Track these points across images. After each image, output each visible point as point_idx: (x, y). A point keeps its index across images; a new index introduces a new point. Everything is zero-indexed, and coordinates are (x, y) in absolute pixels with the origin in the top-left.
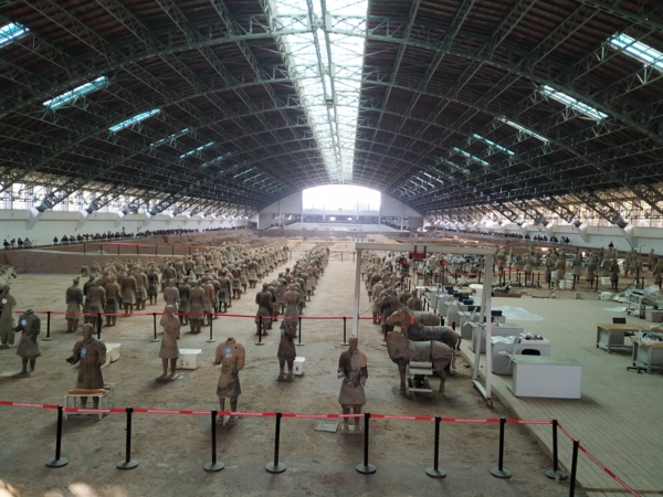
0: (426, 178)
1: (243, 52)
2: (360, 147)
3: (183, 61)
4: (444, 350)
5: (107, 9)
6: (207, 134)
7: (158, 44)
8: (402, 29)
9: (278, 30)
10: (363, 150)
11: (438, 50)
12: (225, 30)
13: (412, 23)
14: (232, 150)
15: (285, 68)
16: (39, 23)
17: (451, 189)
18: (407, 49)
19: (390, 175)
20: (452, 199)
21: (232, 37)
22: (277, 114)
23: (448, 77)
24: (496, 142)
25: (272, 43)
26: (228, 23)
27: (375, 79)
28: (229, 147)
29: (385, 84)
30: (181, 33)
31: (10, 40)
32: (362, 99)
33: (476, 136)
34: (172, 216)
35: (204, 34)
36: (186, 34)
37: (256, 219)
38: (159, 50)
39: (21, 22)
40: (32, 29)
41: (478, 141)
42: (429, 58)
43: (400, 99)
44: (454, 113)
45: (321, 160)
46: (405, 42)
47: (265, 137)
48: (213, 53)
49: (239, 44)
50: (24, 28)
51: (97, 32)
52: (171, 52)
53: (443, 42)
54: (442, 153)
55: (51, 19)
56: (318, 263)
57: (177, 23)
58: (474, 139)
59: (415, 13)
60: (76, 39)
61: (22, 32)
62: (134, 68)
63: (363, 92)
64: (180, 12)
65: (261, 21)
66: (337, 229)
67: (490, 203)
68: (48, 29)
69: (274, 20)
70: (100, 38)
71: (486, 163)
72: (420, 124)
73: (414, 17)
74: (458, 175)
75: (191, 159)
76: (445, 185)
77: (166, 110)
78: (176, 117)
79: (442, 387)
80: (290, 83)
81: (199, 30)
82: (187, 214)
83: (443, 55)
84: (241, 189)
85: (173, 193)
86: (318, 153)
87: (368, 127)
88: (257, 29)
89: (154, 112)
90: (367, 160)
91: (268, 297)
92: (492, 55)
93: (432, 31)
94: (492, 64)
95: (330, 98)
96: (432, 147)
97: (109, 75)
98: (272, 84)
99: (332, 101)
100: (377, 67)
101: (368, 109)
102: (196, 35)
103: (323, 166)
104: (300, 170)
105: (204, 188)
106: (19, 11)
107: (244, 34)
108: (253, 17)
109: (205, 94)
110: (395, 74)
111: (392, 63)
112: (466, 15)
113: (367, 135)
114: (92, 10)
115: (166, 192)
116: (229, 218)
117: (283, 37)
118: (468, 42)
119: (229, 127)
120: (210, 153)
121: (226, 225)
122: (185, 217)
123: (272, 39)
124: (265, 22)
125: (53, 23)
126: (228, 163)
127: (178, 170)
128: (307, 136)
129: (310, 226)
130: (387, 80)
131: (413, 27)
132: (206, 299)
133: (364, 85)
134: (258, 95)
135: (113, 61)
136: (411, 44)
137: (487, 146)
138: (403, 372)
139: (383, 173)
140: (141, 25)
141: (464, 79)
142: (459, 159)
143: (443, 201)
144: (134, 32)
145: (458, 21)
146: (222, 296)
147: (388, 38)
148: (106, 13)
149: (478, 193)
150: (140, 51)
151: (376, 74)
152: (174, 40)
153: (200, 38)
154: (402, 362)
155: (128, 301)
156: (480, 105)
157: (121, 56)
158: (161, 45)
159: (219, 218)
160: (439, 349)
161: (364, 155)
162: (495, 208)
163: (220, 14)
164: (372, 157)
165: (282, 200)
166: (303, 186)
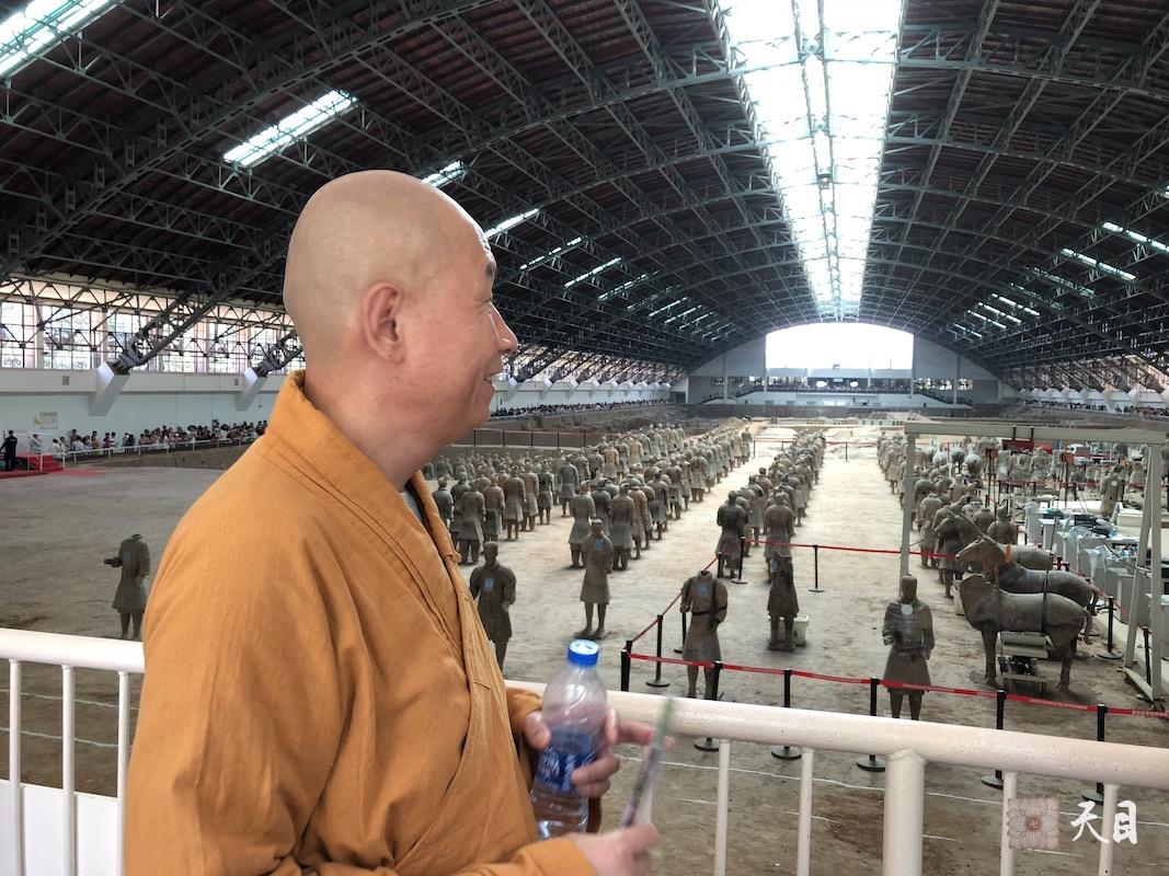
0: (1005, 308)
1: (679, 105)
2: (878, 255)
3: (580, 129)
4: (1068, 611)
5: (472, 58)
6: (610, 246)
7: (543, 106)
8: (966, 44)
9: (739, 65)
10: (883, 260)
11: (1035, 76)
12: (652, 72)
13: (986, 32)
14: (649, 271)
15: (747, 127)
16: (373, 87)
17: (1057, 326)
18: (972, 78)
19: (933, 303)
20: (1057, 345)
21: (662, 84)
22: (730, 205)
23: (1053, 120)
24: (1151, 236)
25: (728, 87)
26: (655, 62)
27: (910, 134)
28: (644, 265)
29: (929, 142)
30: (582, 84)
31: (330, 118)
32: (884, 169)
33: (1109, 226)
34: (549, 383)
35: (616, 82)
36: (587, 84)
37: (684, 387)
38: (545, 115)
39: (346, 89)
40: (361, 99)
41: (1115, 235)
42: (1015, 90)
43: (956, 166)
44: (1063, 186)
45: (806, 291)
46: (971, 67)
47: (707, 245)
48: (628, 111)
49: (672, 94)
50: (350, 97)
51: (453, 94)
52: (564, 117)
53: (1046, 60)
54: (1036, 259)
55: (388, 80)
56: (810, 461)
57: (575, 70)
58: (1106, 232)
59: (993, 12)
60: (423, 108)
61: (348, 102)
62: (505, 146)
63: (887, 159)
64: (580, 51)
65: (709, 53)
66: (830, 403)
67: (1137, 352)
68: (383, 96)
69: (733, 49)
70: (458, 104)
71: (1129, 277)
72: (994, 209)
73: (990, 19)
74: (1071, 299)
75: (583, 288)
76: (1043, 320)
77: (548, 210)
78: (564, 219)
79: (1065, 676)
80: (756, 151)
81: (609, 76)
82: (571, 379)
83: (1043, 85)
84: (661, 335)
85: (551, 347)
86: (798, 269)
87: (894, 218)
88: (706, 67)
89: (528, 214)
90: (890, 277)
91: (738, 513)
92: (1144, 77)
93: (1023, 42)
94: (1145, 93)
95: (826, 172)
96: (1017, 249)
97: (466, 161)
98: (724, 156)
99: (828, 176)
100: (914, 114)
101: (894, 187)
102: (604, 86)
103: (809, 299)
104: (764, 299)
105: (599, 336)
106: (347, 72)
107: (681, 76)
108: (698, 47)
109: (612, 180)
110: (949, 123)
111: (942, 105)
112: (1091, 10)
113: (891, 234)
114: (448, 61)
115: (541, 343)
116: (638, 387)
117: (747, 78)
118: (1096, 56)
119: (646, 231)
120: (613, 277)
121: (634, 397)
122: (569, 384)
123: (728, 81)
124: (719, 54)
125: (392, 86)
126: (641, 292)
127: (562, 306)
128: (781, 238)
129: (781, 398)
130: (931, 135)
131: (987, 39)
132: (635, 515)
133: (889, 146)
134: (700, 176)
135: (474, 137)
136: (984, 69)
137: (1132, 244)
138: (990, 647)
139: (919, 300)
140: (519, 76)
141: (1085, 124)
142: (1074, 271)
143: (1038, 349)
144: (509, 91)
145: (1075, 21)
146: (655, 511)
147: (939, 61)
148: (470, 64)
149: (1113, 334)
150: (516, 118)
151: (913, 125)
152: (568, 96)
153: (609, 89)
154: (987, 626)
155: (513, 517)
156: (1118, 168)
157: (487, 129)
158: (549, 106)
159: (621, 387)
160: (1057, 608)
161: (884, 268)
162: (1149, 361)
163: (645, 48)
164: (899, 271)
165: (729, 353)
166: (768, 328)
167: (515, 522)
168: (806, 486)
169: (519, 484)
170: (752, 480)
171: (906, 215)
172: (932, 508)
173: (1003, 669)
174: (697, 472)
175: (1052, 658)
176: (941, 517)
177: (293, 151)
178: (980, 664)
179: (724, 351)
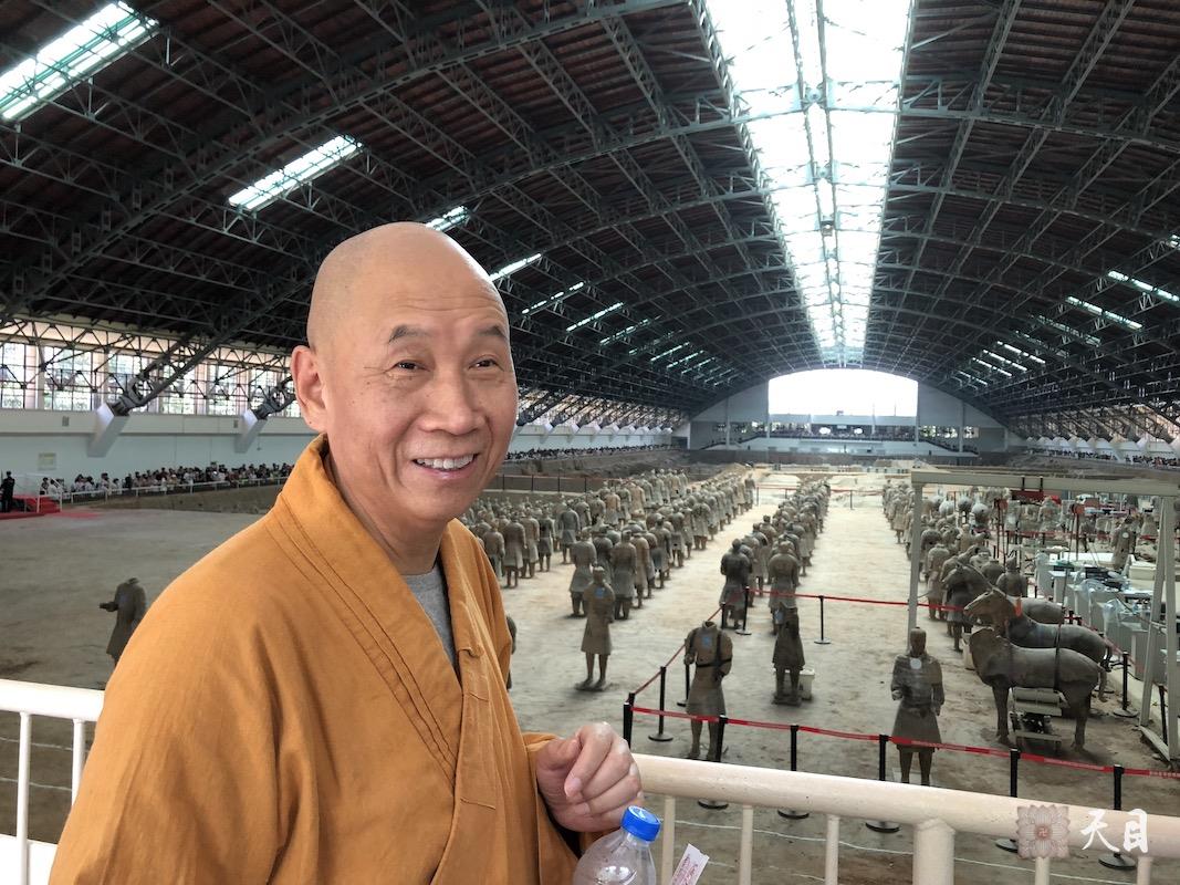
0: (1011, 356)
1: (682, 153)
2: (881, 302)
3: (584, 175)
4: (1080, 667)
5: (476, 104)
6: (612, 292)
7: (546, 152)
8: (968, 94)
9: (742, 113)
10: (887, 307)
11: (1037, 126)
12: (656, 120)
13: (988, 83)
14: (651, 317)
15: (750, 174)
16: (379, 132)
17: (1063, 374)
18: (974, 127)
19: (937, 350)
20: (1064, 394)
21: (665, 132)
22: (733, 251)
23: (1056, 169)
24: (1157, 285)
25: (731, 135)
26: (658, 110)
27: (912, 181)
28: (645, 310)
29: (932, 189)
30: (585, 131)
31: (335, 163)
32: (887, 216)
33: (1114, 274)
34: (549, 427)
35: (619, 129)
36: (591, 132)
37: (686, 433)
38: (548, 161)
39: (351, 136)
40: (366, 144)
41: (1120, 283)
42: (1017, 140)
43: (960, 214)
44: (1067, 234)
45: (809, 337)
46: (973, 117)
47: (709, 291)
48: (631, 159)
49: (675, 142)
50: (355, 143)
51: (459, 140)
52: (567, 163)
53: (1048, 110)
54: (1041, 307)
55: (394, 126)
56: (815, 509)
57: (579, 117)
58: (1112, 280)
59: (994, 64)
60: (428, 153)
61: (353, 148)
62: (508, 192)
63: (890, 206)
64: (585, 98)
65: (713, 102)
66: (833, 450)
67: (1146, 401)
68: (389, 141)
69: (736, 97)
70: (462, 149)
71: (1136, 325)
72: (998, 256)
73: (991, 70)
74: (1077, 348)
75: (585, 333)
76: (1049, 368)
77: (550, 255)
78: (566, 265)
79: (1079, 734)
80: (758, 198)
81: (613, 124)
82: (572, 424)
83: (1046, 135)
84: (663, 380)
85: (552, 390)
86: (801, 315)
87: (897, 265)
88: (709, 115)
89: (531, 259)
90: (893, 324)
91: (742, 563)
92: (1147, 127)
93: (1025, 93)
94: (1148, 143)
95: (829, 219)
96: (1021, 297)
97: (469, 206)
98: (726, 202)
99: (832, 223)
100: (916, 162)
101: (897, 234)
102: (607, 133)
103: (812, 345)
104: (767, 345)
105: (601, 381)
106: (353, 118)
107: (684, 124)
108: (701, 95)
109: (614, 226)
110: (951, 173)
111: (945, 154)
112: (1093, 62)
113: (895, 280)
114: (453, 108)
115: (542, 387)
116: (639, 431)
117: (749, 125)
118: (1098, 106)
119: (649, 276)
120: (614, 322)
121: (634, 442)
122: (570, 428)
123: (731, 129)
124: (722, 102)
125: (396, 132)
126: (642, 337)
127: (562, 350)
128: (784, 285)
129: (784, 445)
130: (935, 183)
131: (989, 89)
132: (638, 563)
133: (892, 194)
134: (701, 222)
135: (478, 183)
136: (985, 119)
137: (1138, 293)
138: (1001, 703)
139: (924, 347)
140: (523, 124)
141: (1089, 173)
142: (1080, 319)
143: (1045, 397)
144: (513, 137)
145: (1077, 73)
146: (657, 559)
147: (941, 111)
148: (475, 111)
149: (1120, 383)
150: (521, 164)
151: (916, 173)
152: (572, 143)
153: (613, 136)
154: (999, 681)
155: (513, 564)
156: (1124, 217)
157: (491, 174)
158: (553, 153)
159: (623, 431)
160: (1070, 663)
161: (887, 315)
162: (1157, 411)
163: (648, 96)
164: (903, 318)
165: (731, 399)
166: (771, 374)
167: (515, 568)
168: (811, 535)
169: (519, 530)
170: (756, 528)
171: (910, 261)
172: (940, 558)
173: (1016, 727)
174: (700, 519)
175: (1066, 715)
176: (949, 568)
177: (299, 195)
178: (992, 720)
179: (727, 397)
